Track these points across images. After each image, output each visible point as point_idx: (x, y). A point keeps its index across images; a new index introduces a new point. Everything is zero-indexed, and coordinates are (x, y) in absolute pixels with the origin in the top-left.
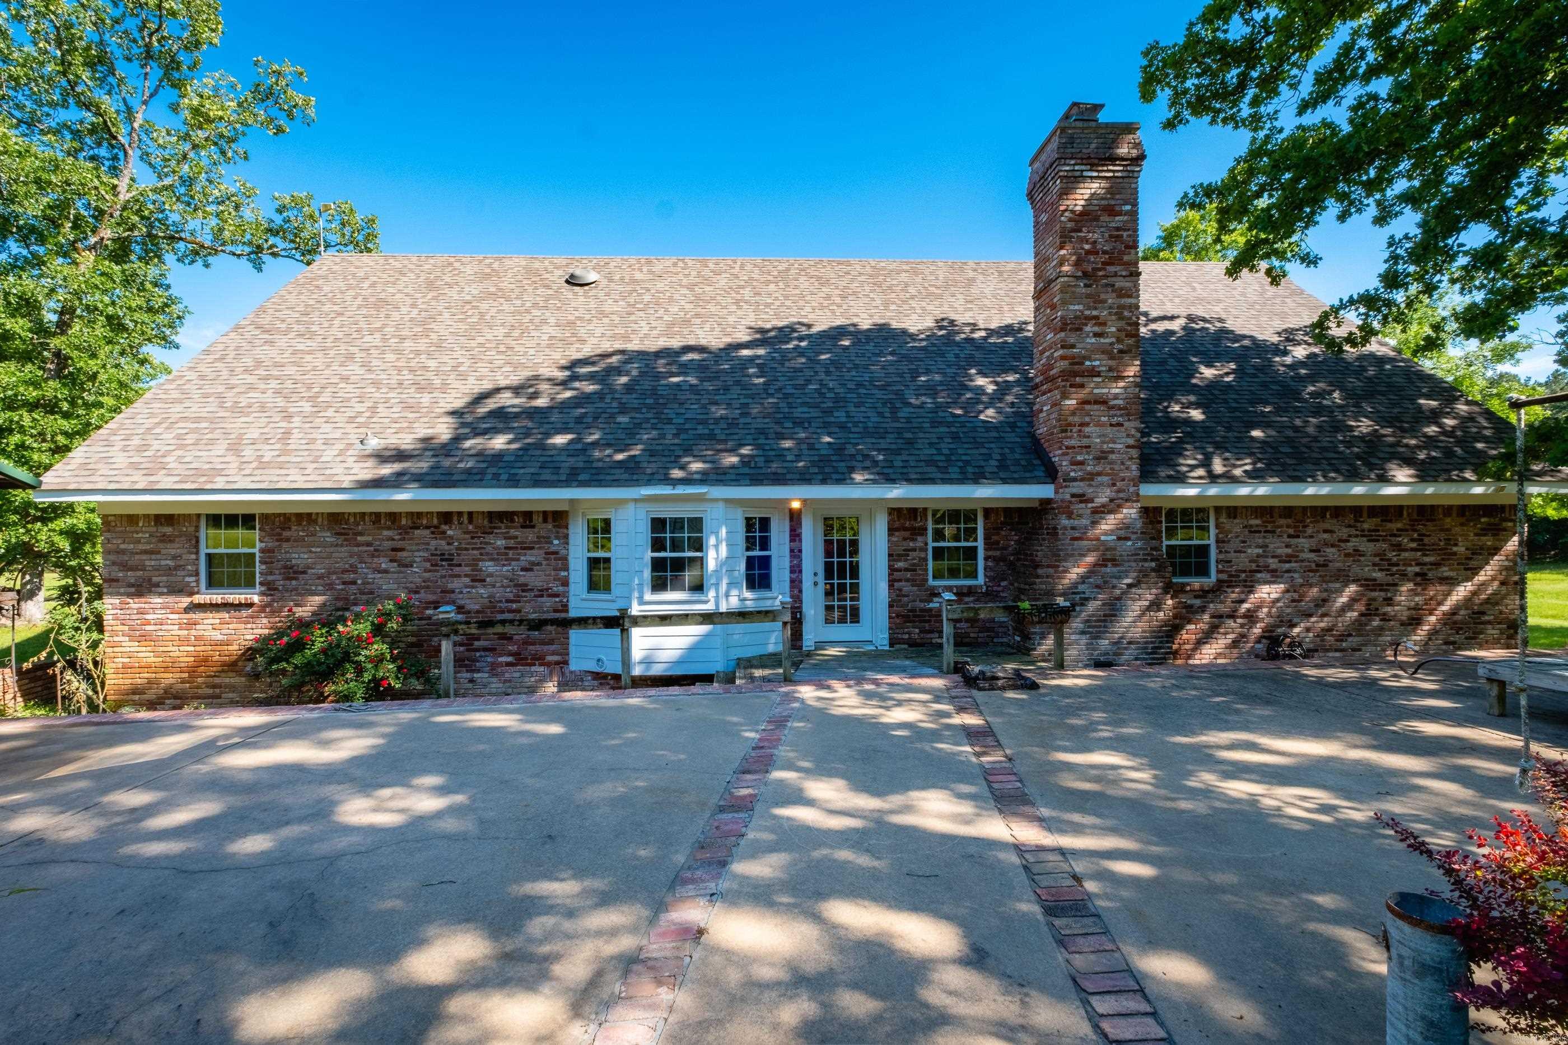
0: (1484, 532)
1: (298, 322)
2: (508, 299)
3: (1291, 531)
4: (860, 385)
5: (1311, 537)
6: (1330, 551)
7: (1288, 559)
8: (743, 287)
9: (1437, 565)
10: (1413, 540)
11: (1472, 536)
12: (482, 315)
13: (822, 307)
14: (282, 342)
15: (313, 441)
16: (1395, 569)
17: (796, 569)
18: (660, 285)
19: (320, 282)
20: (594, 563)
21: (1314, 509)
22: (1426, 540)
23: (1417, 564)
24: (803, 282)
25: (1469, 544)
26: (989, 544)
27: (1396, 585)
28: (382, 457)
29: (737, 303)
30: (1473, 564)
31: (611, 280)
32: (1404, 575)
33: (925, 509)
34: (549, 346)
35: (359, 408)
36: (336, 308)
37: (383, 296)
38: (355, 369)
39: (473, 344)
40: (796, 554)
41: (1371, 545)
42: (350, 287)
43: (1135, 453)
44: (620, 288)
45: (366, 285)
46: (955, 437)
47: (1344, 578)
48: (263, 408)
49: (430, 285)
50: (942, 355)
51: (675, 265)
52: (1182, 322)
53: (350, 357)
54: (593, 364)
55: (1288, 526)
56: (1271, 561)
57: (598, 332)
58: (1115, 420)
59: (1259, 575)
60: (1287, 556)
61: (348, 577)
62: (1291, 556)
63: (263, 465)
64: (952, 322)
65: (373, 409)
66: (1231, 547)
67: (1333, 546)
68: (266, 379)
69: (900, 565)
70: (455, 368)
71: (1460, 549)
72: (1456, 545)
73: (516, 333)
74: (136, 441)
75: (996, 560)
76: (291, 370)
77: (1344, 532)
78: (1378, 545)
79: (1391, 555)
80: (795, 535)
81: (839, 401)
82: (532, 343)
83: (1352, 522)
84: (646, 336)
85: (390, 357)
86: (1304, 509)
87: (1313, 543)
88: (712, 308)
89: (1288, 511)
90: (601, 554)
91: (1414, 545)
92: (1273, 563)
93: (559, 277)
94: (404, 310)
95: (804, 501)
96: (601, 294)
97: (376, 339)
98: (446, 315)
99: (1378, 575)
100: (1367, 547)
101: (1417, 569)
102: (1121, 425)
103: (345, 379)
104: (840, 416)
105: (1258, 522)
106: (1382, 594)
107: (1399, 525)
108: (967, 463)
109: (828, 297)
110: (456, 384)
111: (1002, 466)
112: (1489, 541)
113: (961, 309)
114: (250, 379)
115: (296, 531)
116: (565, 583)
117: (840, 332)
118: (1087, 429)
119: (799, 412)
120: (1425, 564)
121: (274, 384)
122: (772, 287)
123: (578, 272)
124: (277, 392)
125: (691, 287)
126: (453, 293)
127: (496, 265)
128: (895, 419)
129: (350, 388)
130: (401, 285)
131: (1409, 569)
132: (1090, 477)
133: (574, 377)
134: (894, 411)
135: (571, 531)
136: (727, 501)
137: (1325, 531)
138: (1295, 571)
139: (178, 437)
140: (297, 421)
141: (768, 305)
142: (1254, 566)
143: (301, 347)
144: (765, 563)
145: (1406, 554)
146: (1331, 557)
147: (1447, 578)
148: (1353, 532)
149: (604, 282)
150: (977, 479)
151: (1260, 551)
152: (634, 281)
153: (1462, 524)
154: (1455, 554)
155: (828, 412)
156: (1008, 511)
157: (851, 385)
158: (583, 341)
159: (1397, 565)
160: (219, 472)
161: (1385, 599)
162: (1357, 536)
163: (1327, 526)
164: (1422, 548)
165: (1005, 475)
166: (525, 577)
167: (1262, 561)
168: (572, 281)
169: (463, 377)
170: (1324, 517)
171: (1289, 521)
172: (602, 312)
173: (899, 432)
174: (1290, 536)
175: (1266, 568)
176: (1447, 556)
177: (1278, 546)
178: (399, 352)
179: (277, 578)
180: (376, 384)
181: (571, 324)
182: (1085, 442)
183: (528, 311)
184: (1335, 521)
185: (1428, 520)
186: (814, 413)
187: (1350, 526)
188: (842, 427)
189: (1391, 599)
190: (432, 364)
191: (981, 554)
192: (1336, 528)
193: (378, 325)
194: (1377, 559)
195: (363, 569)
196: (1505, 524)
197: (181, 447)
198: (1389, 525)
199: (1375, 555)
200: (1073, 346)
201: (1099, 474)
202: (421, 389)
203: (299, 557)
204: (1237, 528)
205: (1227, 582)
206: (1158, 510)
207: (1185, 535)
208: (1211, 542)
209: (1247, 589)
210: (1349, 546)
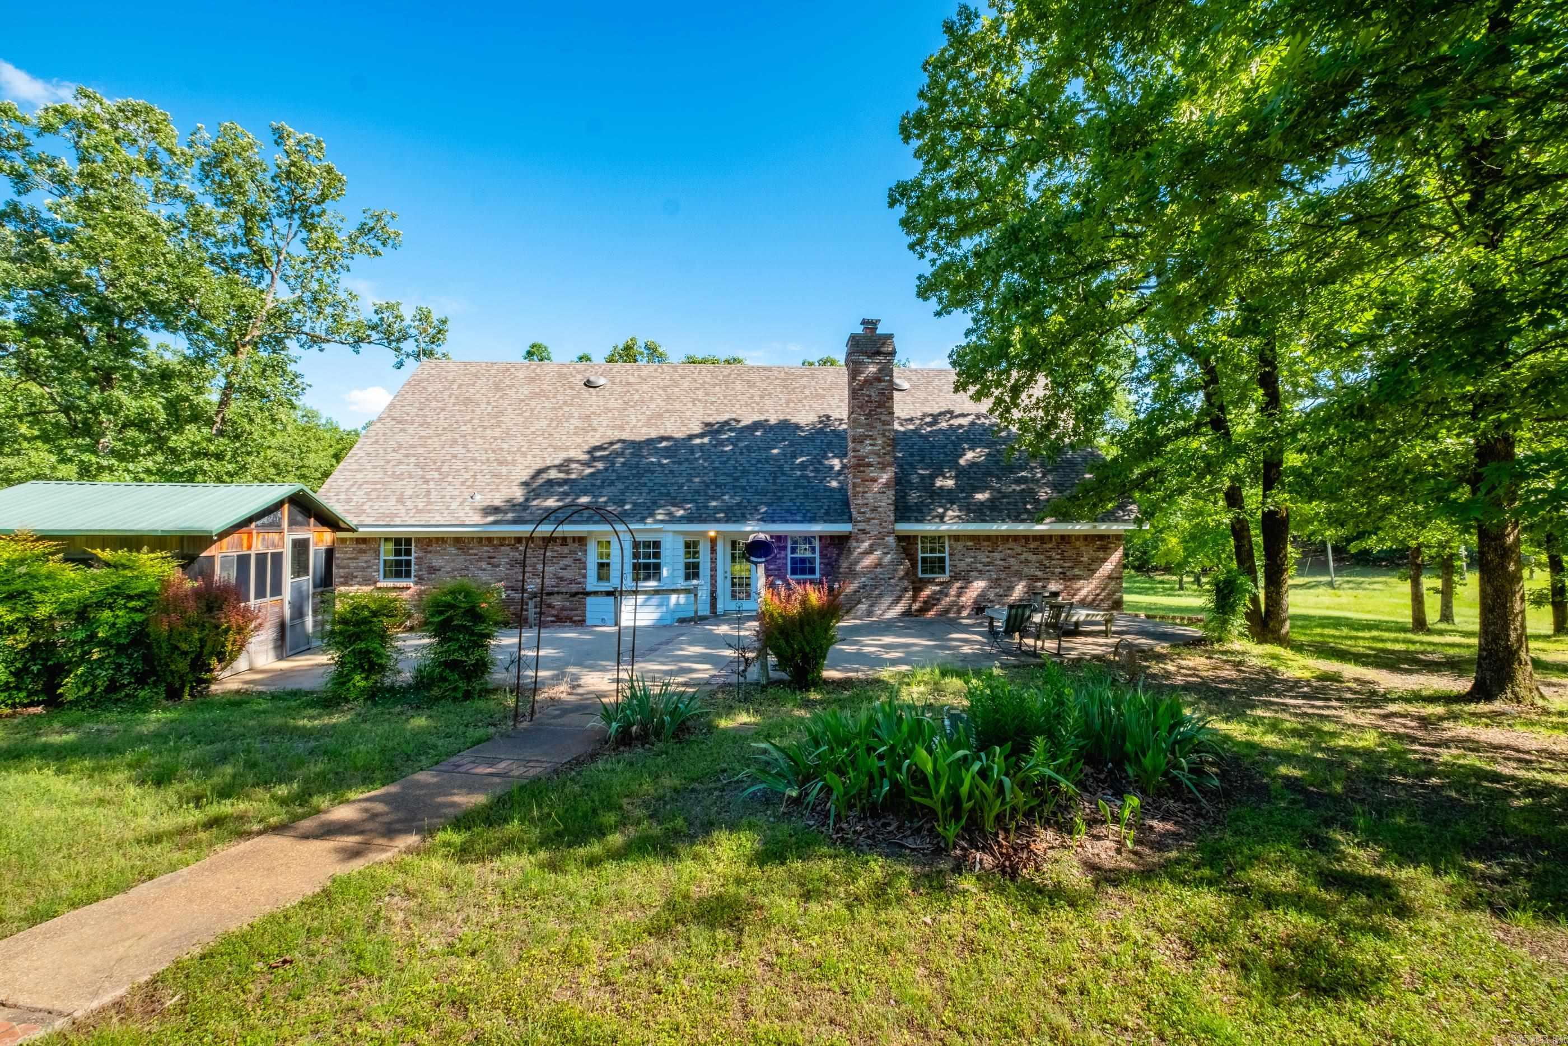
0: (1099, 549)
1: (417, 416)
2: (548, 398)
3: (990, 549)
4: (759, 461)
5: (1001, 552)
6: (1012, 560)
7: (988, 564)
8: (697, 389)
9: (1073, 568)
10: (1058, 554)
11: (1092, 552)
12: (532, 410)
13: (747, 405)
14: (411, 430)
15: (443, 497)
16: (1047, 570)
17: (714, 569)
18: (645, 387)
19: (425, 384)
20: (601, 565)
21: (1002, 536)
22: (1065, 554)
23: (1060, 568)
24: (739, 385)
25: (1090, 557)
26: (822, 556)
29: (693, 401)
30: (1092, 567)
31: (613, 383)
32: (1053, 573)
33: (786, 536)
34: (575, 434)
35: (467, 476)
36: (439, 405)
37: (467, 395)
38: (459, 450)
39: (529, 432)
40: (713, 561)
41: (1035, 557)
42: (445, 389)
43: (892, 508)
44: (619, 389)
45: (455, 387)
46: (806, 495)
47: (1019, 575)
48: (411, 476)
49: (497, 387)
50: (813, 441)
51: (656, 370)
52: (970, 418)
53: (455, 441)
54: (605, 449)
55: (988, 546)
56: (978, 565)
57: (605, 424)
58: (881, 490)
59: (972, 574)
60: (987, 562)
61: (463, 573)
62: (990, 563)
63: (419, 511)
64: (828, 417)
65: (474, 476)
66: (957, 557)
67: (1013, 557)
68: (407, 456)
70: (519, 449)
71: (1085, 559)
72: (1083, 557)
73: (554, 424)
74: (343, 497)
75: (826, 564)
76: (421, 450)
77: (1019, 550)
78: (1038, 557)
79: (1046, 562)
80: (713, 550)
81: (745, 472)
82: (564, 432)
83: (1023, 544)
84: (635, 426)
85: (479, 441)
86: (997, 536)
87: (1002, 555)
88: (677, 406)
89: (988, 538)
90: (605, 561)
91: (1059, 557)
92: (980, 566)
93: (579, 380)
94: (483, 406)
95: (718, 532)
96: (607, 394)
97: (466, 429)
98: (510, 410)
99: (1039, 573)
100: (1033, 558)
101: (1061, 570)
102: (885, 493)
103: (455, 456)
104: (743, 482)
105: (971, 544)
106: (1041, 584)
107: (1050, 546)
108: (808, 511)
109: (752, 397)
110: (520, 460)
111: (827, 513)
112: (1101, 555)
113: (834, 406)
114: (398, 456)
115: (435, 547)
116: (584, 576)
117: (756, 425)
118: (867, 495)
119: (721, 480)
120: (1065, 568)
121: (413, 460)
122: (717, 388)
123: (592, 379)
124: (417, 465)
125: (664, 388)
126: (511, 393)
127: (538, 371)
128: (774, 483)
129: (459, 463)
130: (478, 387)
131: (1056, 570)
132: (868, 520)
133: (594, 459)
134: (775, 478)
135: (588, 547)
136: (675, 532)
137: (1009, 549)
138: (992, 572)
139: (366, 494)
140: (432, 485)
141: (712, 403)
142: (969, 569)
143: (423, 434)
144: (696, 566)
145: (1054, 562)
146: (1012, 564)
147: (1081, 576)
148: (1025, 549)
149: (609, 385)
150: (813, 520)
151: (973, 560)
152: (628, 384)
153: (1086, 545)
154: (1082, 562)
155: (737, 479)
156: (832, 537)
157: (754, 462)
158: (595, 430)
159: (1050, 568)
160: (396, 515)
161: (1042, 587)
162: (1026, 552)
163: (1010, 546)
164: (1064, 559)
165: (828, 518)
166: (563, 573)
167: (973, 566)
168: (588, 384)
169: (524, 455)
170: (1008, 541)
171: (989, 544)
172: (607, 408)
173: (775, 492)
174: (989, 552)
175: (976, 570)
176: (1077, 563)
177: (983, 557)
178: (483, 438)
179: (424, 573)
180: (474, 460)
181: (588, 417)
182: (865, 502)
183: (561, 408)
184: (1014, 544)
186: (729, 480)
187: (1022, 546)
188: (743, 489)
189: (1046, 587)
190: (505, 446)
191: (818, 561)
192: (1015, 547)
193: (468, 418)
194: (1038, 565)
195: (472, 568)
196: (1110, 546)
197: (371, 500)
198: (1044, 546)
199: (1037, 563)
200: (859, 451)
201: (874, 519)
202: (501, 464)
203: (437, 562)
204: (960, 548)
205: (954, 578)
206: (916, 537)
207: (932, 551)
208: (947, 555)
209: (968, 582)
210: (1022, 557)
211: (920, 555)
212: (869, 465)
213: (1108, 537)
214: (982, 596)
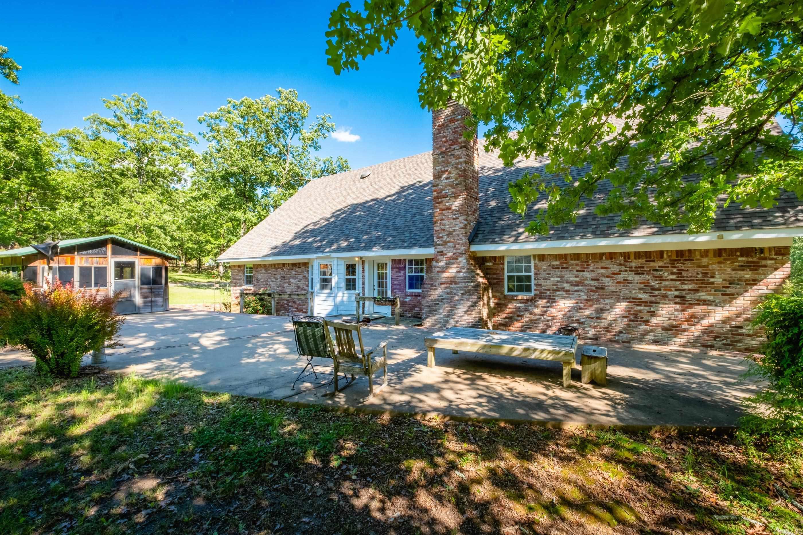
3: (578, 268)
5: (592, 271)
6: (606, 280)
7: (577, 284)
9: (696, 291)
10: (672, 274)
11: (729, 271)
16: (657, 292)
17: (363, 283)
21: (594, 255)
22: (684, 274)
23: (676, 290)
25: (727, 277)
27: (659, 303)
28: (273, 248)
30: (731, 291)
32: (665, 297)
33: (405, 260)
40: (363, 277)
41: (638, 276)
43: (465, 232)
47: (617, 297)
48: (263, 235)
55: (577, 265)
56: (565, 285)
58: (455, 217)
59: (558, 293)
60: (576, 282)
61: (267, 282)
62: (578, 282)
63: (252, 251)
66: (541, 276)
67: (608, 277)
69: (395, 282)
71: (717, 280)
72: (713, 277)
77: (616, 268)
78: (643, 276)
79: (655, 284)
80: (363, 270)
83: (622, 262)
86: (587, 255)
87: (594, 275)
89: (576, 256)
91: (674, 277)
92: (567, 286)
95: (360, 258)
99: (643, 296)
100: (631, 277)
101: (677, 293)
102: (457, 218)
105: (557, 263)
106: (647, 308)
107: (661, 264)
112: (748, 275)
115: (258, 269)
116: (307, 286)
118: (443, 222)
120: (684, 290)
131: (669, 293)
132: (445, 243)
135: (309, 269)
136: (341, 258)
137: (602, 268)
138: (582, 291)
139: (245, 244)
142: (555, 288)
144: (353, 281)
145: (667, 283)
146: (606, 284)
147: (704, 300)
148: (623, 268)
151: (559, 279)
153: (720, 263)
154: (713, 283)
159: (660, 290)
160: (244, 253)
161: (648, 312)
162: (626, 271)
163: (604, 265)
164: (681, 279)
166: (299, 284)
167: (560, 285)
170: (601, 259)
171: (577, 262)
174: (578, 271)
175: (563, 289)
176: (704, 284)
177: (570, 276)
179: (255, 282)
182: (443, 227)
184: (609, 261)
185: (686, 260)
187: (621, 265)
189: (654, 312)
191: (425, 278)
192: (610, 266)
194: (642, 286)
195: (269, 280)
196: (764, 262)
198: (652, 264)
199: (641, 283)
200: (437, 185)
201: (449, 242)
203: (259, 277)
204: (545, 267)
205: (540, 296)
206: (502, 258)
207: (519, 270)
208: (532, 274)
209: (552, 300)
210: (621, 277)
211: (506, 274)
212: (446, 196)
213: (762, 250)
214: (570, 314)
